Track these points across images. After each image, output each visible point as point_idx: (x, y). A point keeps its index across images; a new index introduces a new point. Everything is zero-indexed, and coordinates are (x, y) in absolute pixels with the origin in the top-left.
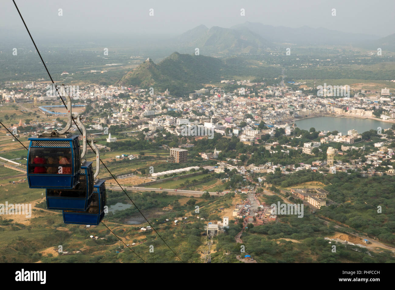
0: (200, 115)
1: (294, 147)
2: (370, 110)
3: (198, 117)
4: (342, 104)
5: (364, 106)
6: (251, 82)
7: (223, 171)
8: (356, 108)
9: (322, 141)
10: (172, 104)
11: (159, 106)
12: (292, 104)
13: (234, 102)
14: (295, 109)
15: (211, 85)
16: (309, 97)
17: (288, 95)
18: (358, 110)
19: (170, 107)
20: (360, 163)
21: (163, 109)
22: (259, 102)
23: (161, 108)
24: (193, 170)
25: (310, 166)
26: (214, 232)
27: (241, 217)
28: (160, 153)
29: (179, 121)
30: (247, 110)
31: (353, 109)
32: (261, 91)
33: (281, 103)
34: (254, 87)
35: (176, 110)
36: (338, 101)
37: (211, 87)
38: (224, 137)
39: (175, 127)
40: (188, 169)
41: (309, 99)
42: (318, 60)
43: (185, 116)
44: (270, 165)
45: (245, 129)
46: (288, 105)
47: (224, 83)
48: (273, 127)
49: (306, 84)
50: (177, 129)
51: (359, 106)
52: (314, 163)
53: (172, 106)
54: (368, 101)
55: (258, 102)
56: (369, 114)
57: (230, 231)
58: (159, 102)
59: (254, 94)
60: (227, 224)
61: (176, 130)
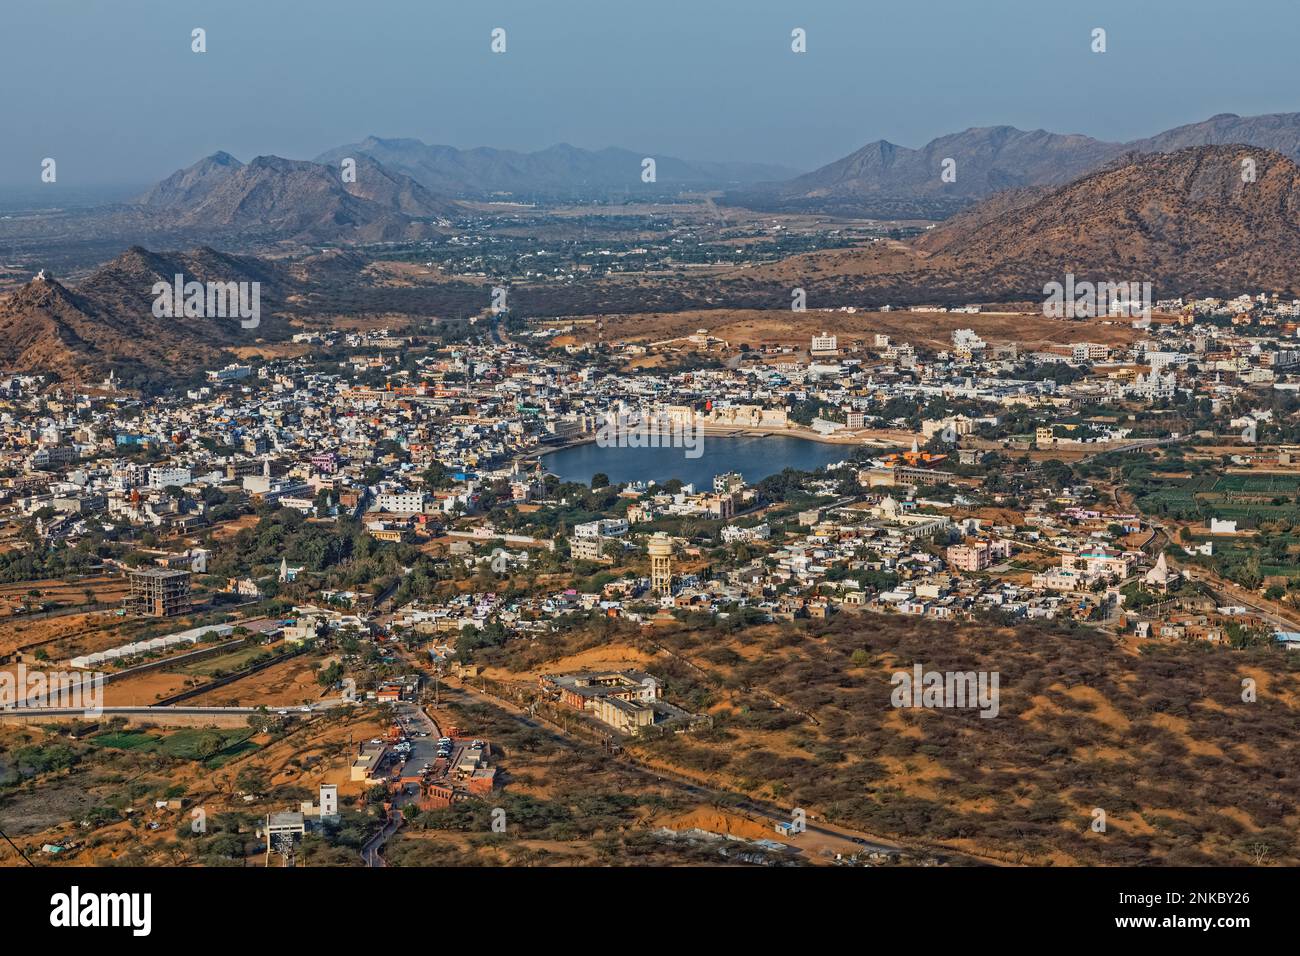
0: (228, 452)
1: (543, 541)
2: (781, 405)
3: (221, 461)
4: (690, 391)
5: (759, 394)
6: (391, 334)
7: (311, 634)
8: (734, 402)
9: (633, 514)
10: (130, 419)
11: (87, 430)
12: (528, 399)
13: (338, 402)
14: (541, 416)
15: (261, 352)
16: (584, 374)
17: (516, 370)
18: (744, 409)
19: (124, 432)
20: (755, 579)
21: (99, 439)
22: (421, 400)
23: (92, 436)
24: (211, 637)
25: (598, 597)
26: (289, 840)
27: (379, 781)
28: (93, 588)
29: (159, 479)
30: (382, 427)
31: (726, 404)
32: (429, 363)
33: (493, 400)
34: (402, 350)
35: (143, 442)
36: (677, 384)
37: (261, 357)
38: (310, 519)
39: (142, 498)
40: (193, 635)
41: (585, 380)
42: (607, 253)
43: (178, 458)
44: (466, 604)
45: (379, 490)
46: (518, 403)
47: (304, 342)
48: (471, 477)
49: (573, 333)
50: (153, 505)
51: (745, 394)
52: (609, 588)
53: (130, 426)
54: (771, 377)
55: (417, 399)
56: (777, 420)
57: (344, 833)
58: (85, 416)
59: (405, 373)
60: (334, 808)
61: (148, 509)
